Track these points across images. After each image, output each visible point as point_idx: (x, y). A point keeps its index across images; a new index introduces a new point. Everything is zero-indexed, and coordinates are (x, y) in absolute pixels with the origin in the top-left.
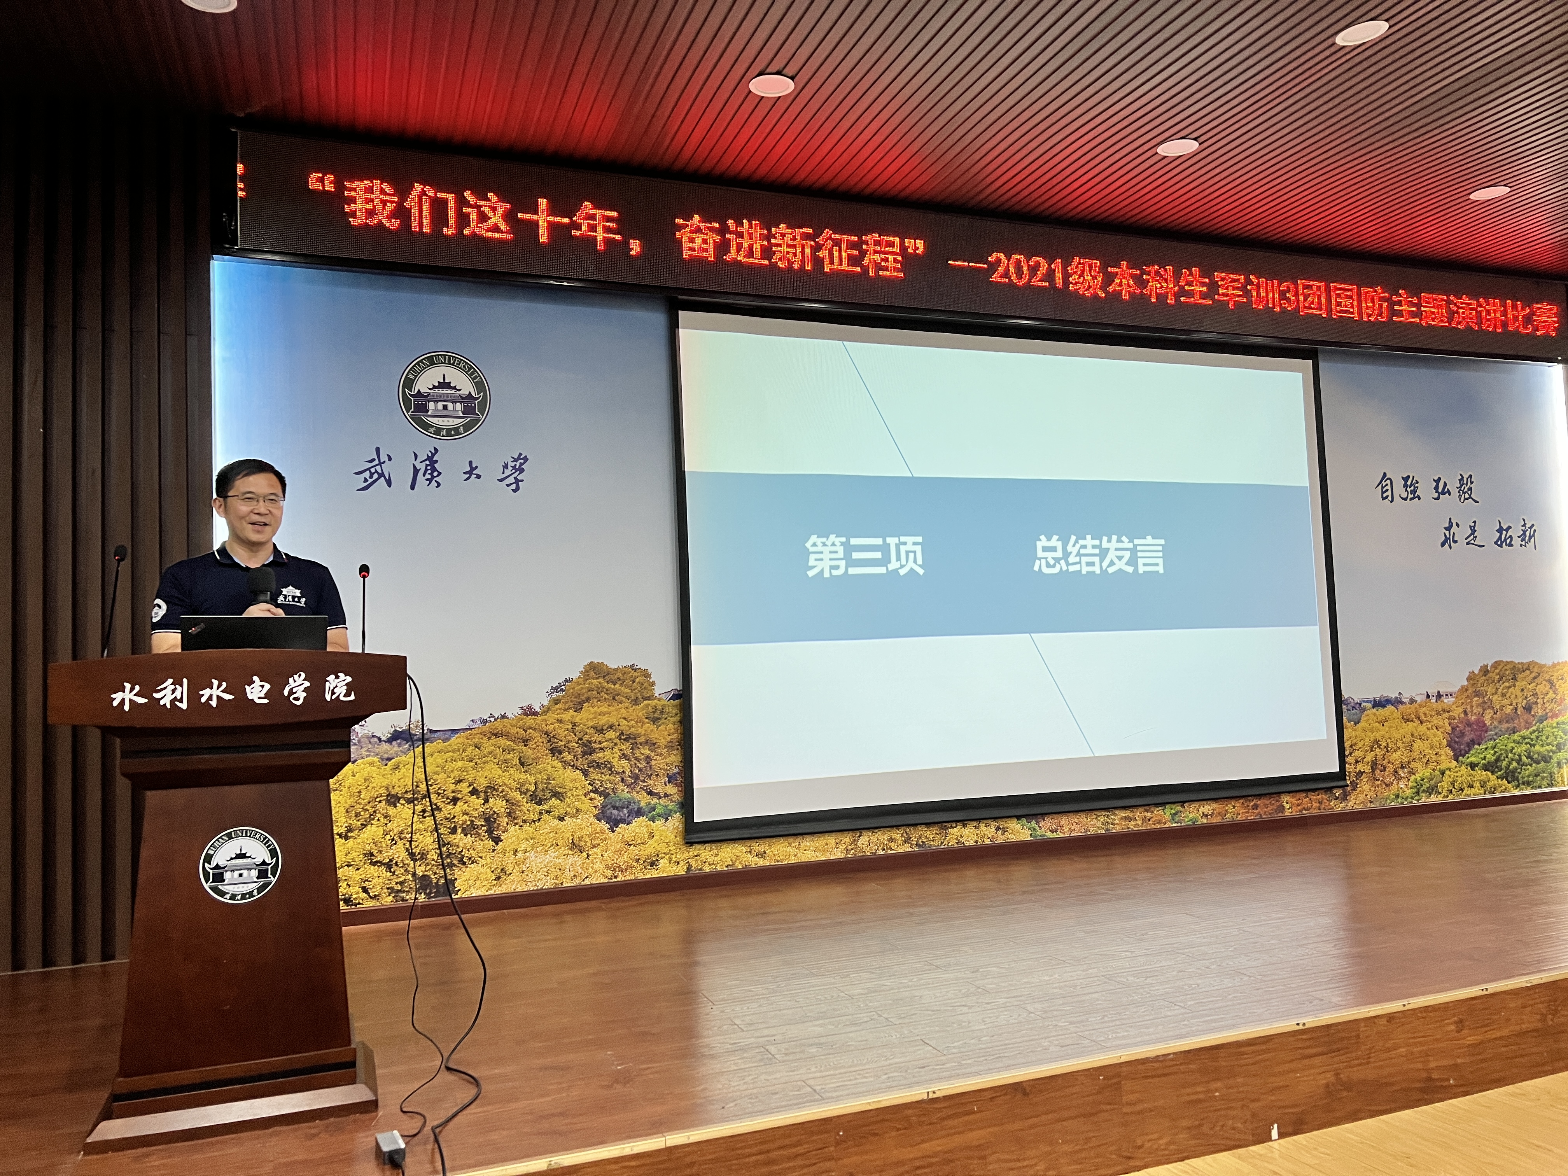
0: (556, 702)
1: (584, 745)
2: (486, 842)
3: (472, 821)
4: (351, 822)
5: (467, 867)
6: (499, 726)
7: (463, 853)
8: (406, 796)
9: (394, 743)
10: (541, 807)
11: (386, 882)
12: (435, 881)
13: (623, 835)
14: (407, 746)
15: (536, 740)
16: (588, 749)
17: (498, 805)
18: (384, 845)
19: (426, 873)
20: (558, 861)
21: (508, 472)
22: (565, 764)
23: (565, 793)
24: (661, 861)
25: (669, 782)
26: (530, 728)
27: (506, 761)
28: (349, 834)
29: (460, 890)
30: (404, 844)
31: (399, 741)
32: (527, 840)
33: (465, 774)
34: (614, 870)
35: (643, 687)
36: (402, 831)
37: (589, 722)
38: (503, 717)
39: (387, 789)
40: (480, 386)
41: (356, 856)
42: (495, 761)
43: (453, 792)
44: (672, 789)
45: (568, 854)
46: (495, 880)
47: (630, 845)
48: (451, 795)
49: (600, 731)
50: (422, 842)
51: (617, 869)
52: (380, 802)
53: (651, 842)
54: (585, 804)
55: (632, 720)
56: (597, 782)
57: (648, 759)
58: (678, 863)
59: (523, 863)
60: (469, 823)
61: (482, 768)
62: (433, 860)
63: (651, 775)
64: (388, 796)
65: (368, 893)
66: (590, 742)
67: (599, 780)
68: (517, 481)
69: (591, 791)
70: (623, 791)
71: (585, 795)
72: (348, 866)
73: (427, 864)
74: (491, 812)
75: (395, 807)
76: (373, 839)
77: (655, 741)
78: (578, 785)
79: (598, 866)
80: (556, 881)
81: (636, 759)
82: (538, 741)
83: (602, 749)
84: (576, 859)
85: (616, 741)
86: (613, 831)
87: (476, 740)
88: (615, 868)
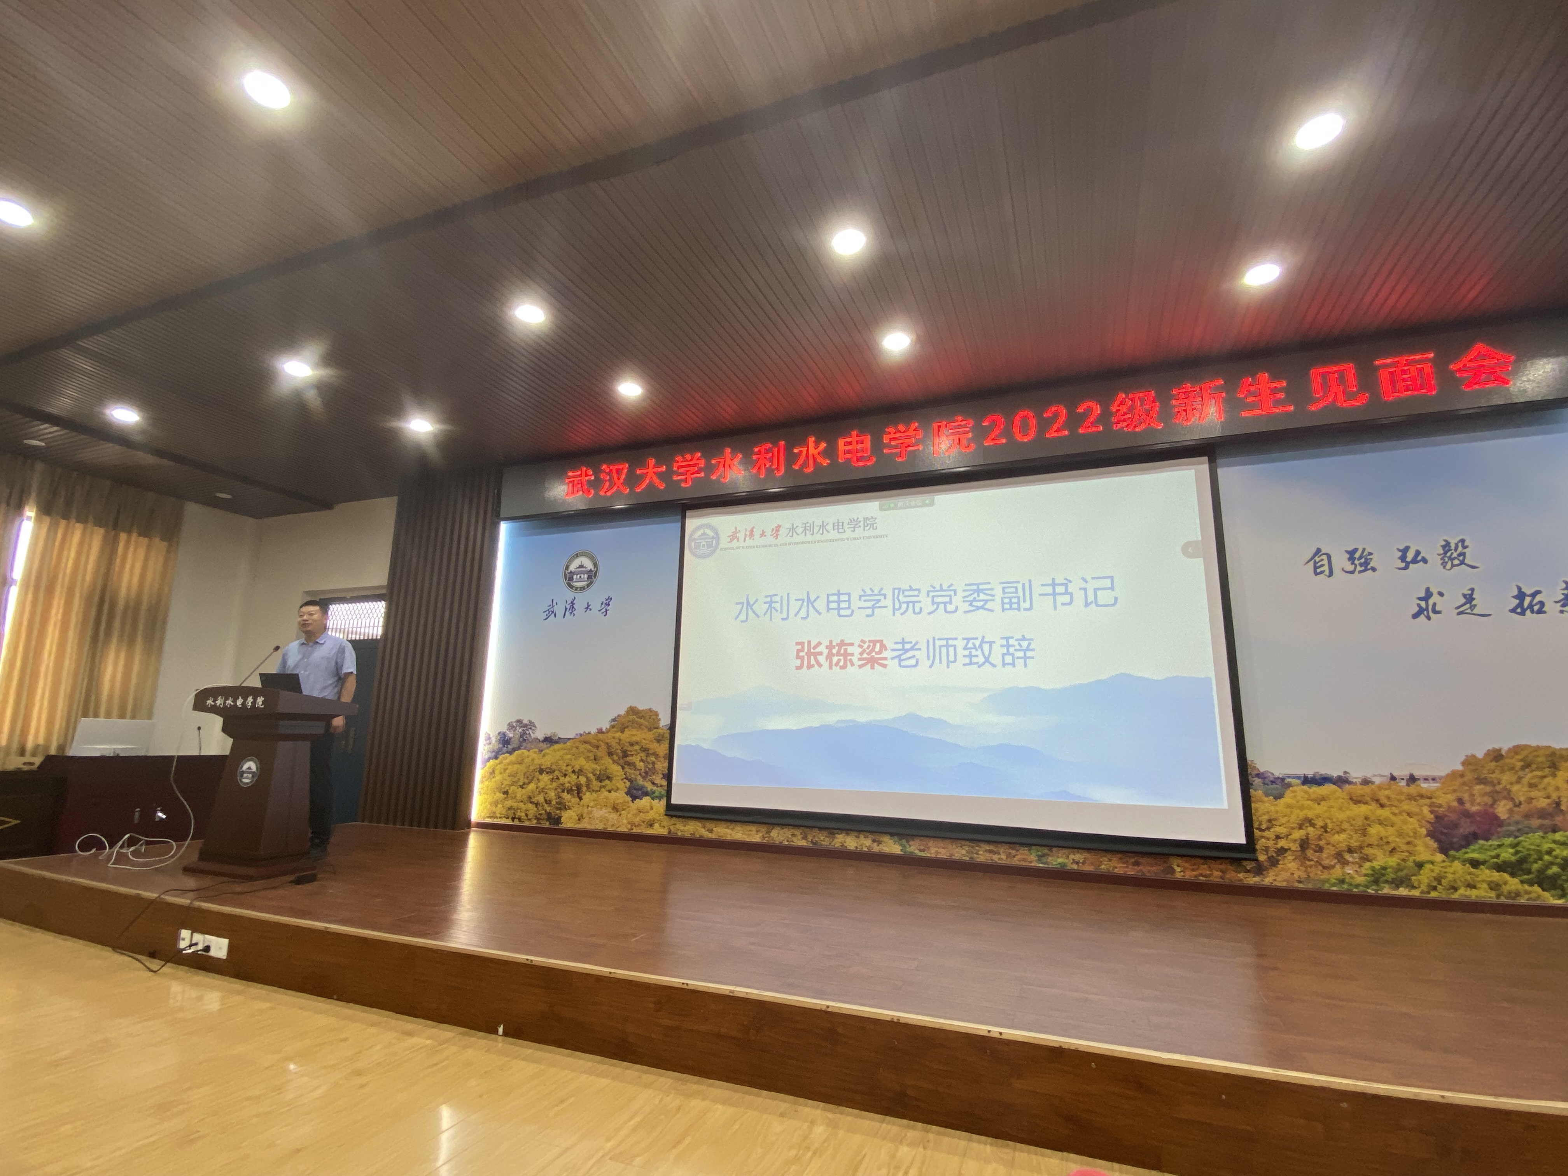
0: (613, 727)
1: (623, 751)
2: (576, 799)
3: (571, 787)
5: (567, 811)
6: (587, 738)
7: (566, 803)
8: (546, 770)
9: (544, 743)
10: (601, 784)
11: (535, 813)
12: (553, 816)
13: (638, 806)
14: (549, 745)
15: (602, 747)
16: (625, 754)
17: (583, 780)
18: (536, 794)
19: (550, 811)
20: (606, 815)
21: (603, 606)
22: (614, 761)
23: (613, 777)
24: (655, 824)
25: (660, 777)
26: (600, 740)
27: (588, 757)
29: (562, 823)
30: (544, 794)
31: (546, 742)
32: (593, 801)
33: (571, 761)
35: (654, 721)
36: (543, 787)
37: (627, 740)
38: (589, 733)
39: (540, 765)
40: (595, 565)
42: (584, 756)
43: (565, 770)
45: (611, 813)
46: (578, 820)
47: (641, 812)
48: (564, 772)
49: (632, 744)
50: (551, 795)
53: (651, 812)
54: (621, 785)
55: (647, 740)
57: (654, 763)
58: (663, 827)
59: (591, 813)
61: (577, 759)
62: (554, 805)
63: (654, 772)
64: (540, 769)
66: (627, 750)
67: (629, 772)
68: (606, 610)
69: (625, 778)
70: (640, 780)
71: (622, 780)
72: (522, 802)
73: (551, 807)
74: (580, 783)
75: (542, 775)
77: (656, 753)
78: (619, 774)
79: (625, 821)
80: (604, 826)
81: (648, 762)
83: (632, 755)
84: (614, 815)
85: (639, 751)
86: (633, 802)
87: (577, 745)
88: (632, 824)
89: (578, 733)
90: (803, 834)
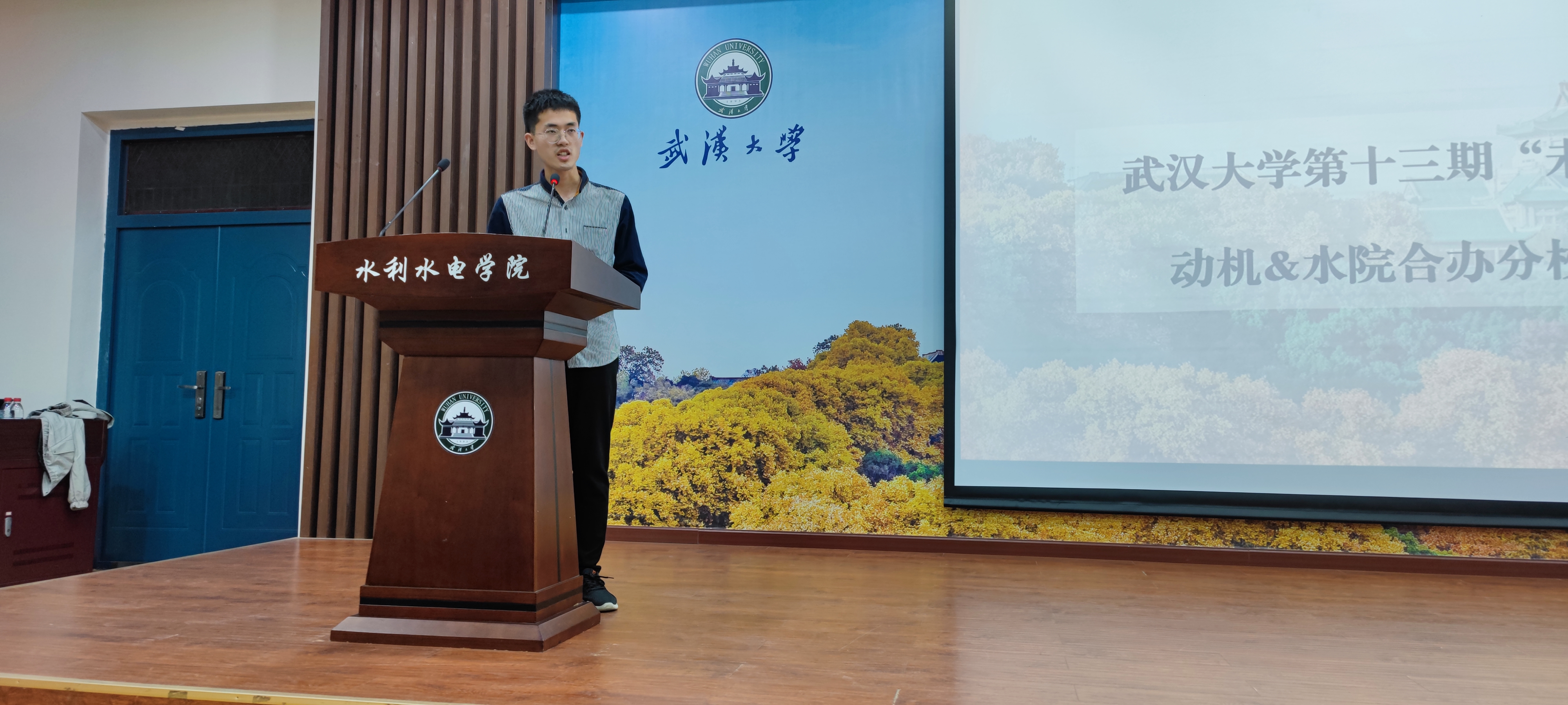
0: (823, 357)
1: (848, 400)
2: (757, 482)
3: (745, 462)
4: (647, 452)
5: (740, 503)
6: (770, 377)
7: (737, 490)
8: (691, 434)
9: (683, 387)
10: (806, 456)
11: (673, 508)
12: (712, 512)
13: (884, 491)
14: (693, 390)
15: (803, 393)
16: (851, 404)
17: (767, 449)
18: (672, 476)
19: (705, 504)
20: (821, 508)
21: (786, 143)
22: (829, 416)
23: (829, 444)
24: (922, 521)
25: (932, 443)
26: (798, 381)
27: (776, 410)
28: (646, 463)
29: (733, 523)
30: (688, 477)
31: (687, 386)
32: (793, 484)
33: (740, 418)
34: (874, 523)
35: (907, 347)
36: (687, 464)
37: (853, 379)
38: (775, 369)
39: (676, 426)
40: (764, 68)
41: (650, 482)
42: (766, 409)
43: (730, 434)
44: (934, 451)
45: (830, 503)
46: (764, 518)
47: (891, 501)
48: (728, 437)
49: (863, 387)
50: (703, 476)
51: (877, 523)
52: (670, 437)
53: (911, 500)
54: (847, 457)
55: (894, 379)
56: (859, 436)
57: (910, 419)
58: (940, 525)
59: (789, 505)
60: (742, 463)
61: (754, 414)
62: (712, 493)
63: (914, 434)
64: (677, 432)
65: (659, 516)
66: (853, 398)
67: (861, 435)
68: (793, 151)
69: (853, 445)
70: (884, 447)
71: (848, 448)
72: (644, 490)
73: (707, 496)
74: (762, 456)
75: (682, 443)
76: (664, 469)
77: (918, 401)
78: (840, 437)
79: (859, 517)
80: (819, 526)
81: (898, 417)
82: (805, 393)
83: (864, 405)
84: (838, 507)
85: (880, 398)
86: (874, 486)
87: (750, 389)
88: (876, 522)
89: (751, 368)
90: (1216, 528)
